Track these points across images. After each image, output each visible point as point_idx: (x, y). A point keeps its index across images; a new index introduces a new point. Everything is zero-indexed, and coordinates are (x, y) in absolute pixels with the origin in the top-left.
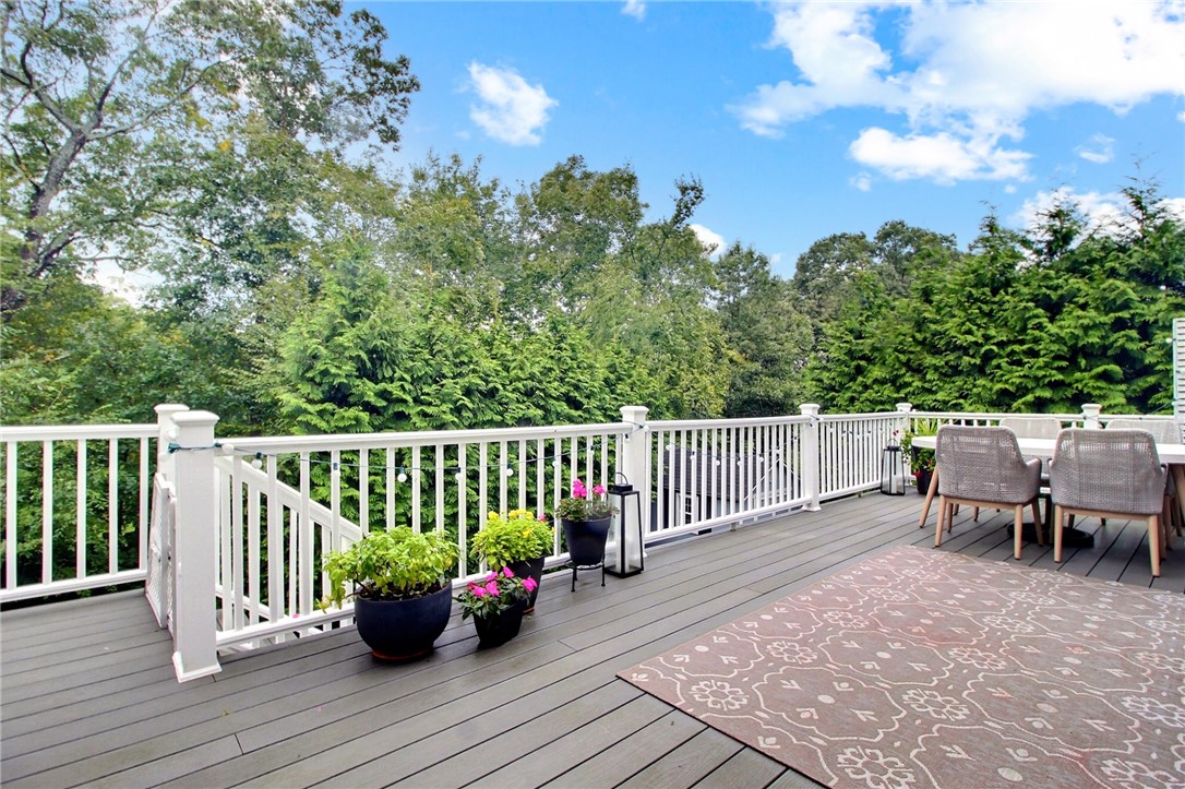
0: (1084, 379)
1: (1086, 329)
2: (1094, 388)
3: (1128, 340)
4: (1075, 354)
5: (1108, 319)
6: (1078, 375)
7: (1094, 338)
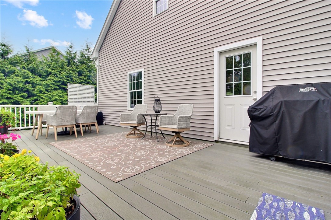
0: (17, 97)
1: (18, 82)
2: (21, 99)
3: (29, 87)
4: (14, 89)
5: (24, 80)
6: (16, 96)
7: (21, 85)
